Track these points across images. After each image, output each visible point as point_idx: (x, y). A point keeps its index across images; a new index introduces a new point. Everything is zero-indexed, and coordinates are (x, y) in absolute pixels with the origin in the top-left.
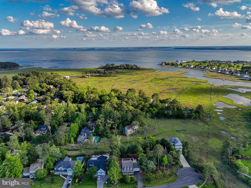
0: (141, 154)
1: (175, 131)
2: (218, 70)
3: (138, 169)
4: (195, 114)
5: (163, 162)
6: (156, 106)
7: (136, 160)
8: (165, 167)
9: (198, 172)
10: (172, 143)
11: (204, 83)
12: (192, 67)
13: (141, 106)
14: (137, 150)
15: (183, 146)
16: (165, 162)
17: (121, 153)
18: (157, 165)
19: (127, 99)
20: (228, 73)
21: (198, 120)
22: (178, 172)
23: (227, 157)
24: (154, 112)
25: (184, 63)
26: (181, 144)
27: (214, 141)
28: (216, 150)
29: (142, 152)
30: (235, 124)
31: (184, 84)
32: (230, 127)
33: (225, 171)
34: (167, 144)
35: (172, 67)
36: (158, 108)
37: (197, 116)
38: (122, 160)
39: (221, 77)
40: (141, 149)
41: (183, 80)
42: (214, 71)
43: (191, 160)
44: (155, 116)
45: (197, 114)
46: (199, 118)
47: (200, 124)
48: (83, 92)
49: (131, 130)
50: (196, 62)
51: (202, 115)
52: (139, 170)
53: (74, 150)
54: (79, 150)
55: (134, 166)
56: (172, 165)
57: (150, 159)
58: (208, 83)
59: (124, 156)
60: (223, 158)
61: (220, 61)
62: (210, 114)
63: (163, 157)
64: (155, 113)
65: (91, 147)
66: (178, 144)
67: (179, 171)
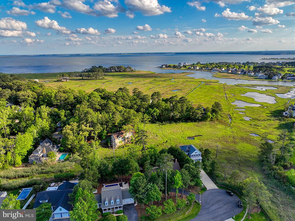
0: (135, 174)
1: (187, 138)
2: (229, 70)
3: (130, 201)
4: (212, 114)
5: (174, 184)
6: (158, 106)
7: (127, 184)
8: (177, 193)
9: (232, 195)
10: (186, 153)
11: (215, 83)
12: (197, 69)
13: (136, 106)
14: (129, 167)
15: (202, 156)
16: (177, 184)
17: (102, 175)
18: (165, 190)
19: (115, 98)
20: (240, 73)
21: (216, 122)
22: (199, 199)
23: (269, 167)
24: (155, 114)
25: (188, 65)
26: (199, 153)
27: (244, 148)
28: (251, 159)
29: (137, 169)
30: (265, 124)
31: (191, 85)
32: (260, 127)
33: (274, 190)
34: (177, 155)
35: (174, 69)
36: (160, 108)
37: (215, 117)
38: (104, 186)
39: (233, 77)
40: (136, 165)
41: (188, 80)
42: (224, 71)
43: (217, 177)
44: (157, 121)
45: (214, 114)
46: (217, 119)
47: (220, 126)
48: (50, 93)
49: (120, 139)
50: (202, 64)
51: (221, 116)
52: (133, 202)
53: (19, 177)
54: (28, 176)
55: (124, 195)
56: (190, 187)
57: (152, 180)
58: (219, 83)
59: (108, 181)
60: (264, 170)
61: (228, 63)
62: (230, 114)
63: (173, 174)
64: (156, 116)
65: (52, 170)
66: (195, 154)
67: (201, 197)
